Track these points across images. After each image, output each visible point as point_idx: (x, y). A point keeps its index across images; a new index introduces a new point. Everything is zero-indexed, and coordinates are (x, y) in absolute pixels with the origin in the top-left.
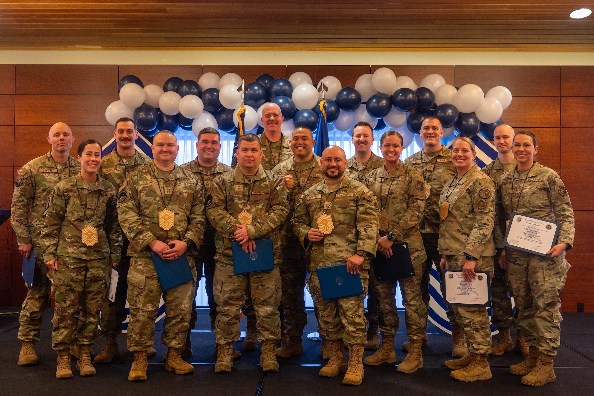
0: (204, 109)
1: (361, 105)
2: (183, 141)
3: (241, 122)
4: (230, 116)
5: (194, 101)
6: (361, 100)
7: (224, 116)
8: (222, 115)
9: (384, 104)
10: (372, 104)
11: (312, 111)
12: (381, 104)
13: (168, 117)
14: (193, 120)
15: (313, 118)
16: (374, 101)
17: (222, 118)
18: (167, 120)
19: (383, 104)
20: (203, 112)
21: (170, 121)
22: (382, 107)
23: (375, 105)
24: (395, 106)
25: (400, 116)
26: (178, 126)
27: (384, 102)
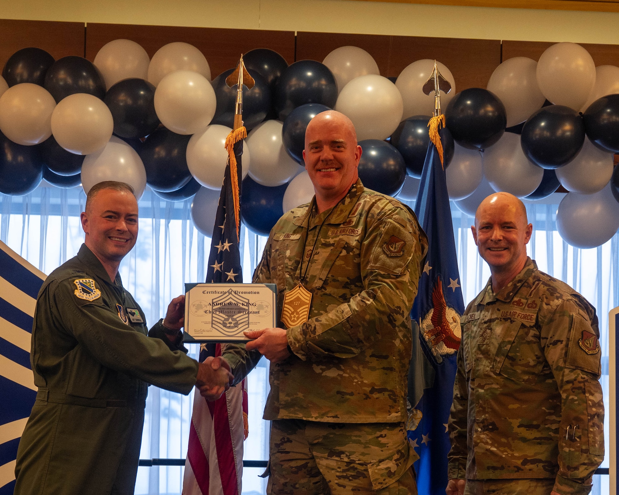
0: (114, 134)
1: (506, 134)
2: (21, 216)
3: (235, 163)
4: (175, 152)
5: (91, 109)
6: (505, 123)
7: (160, 152)
8: (157, 149)
9: (568, 134)
10: (537, 131)
11: (388, 145)
12: (559, 133)
13: (17, 148)
14: (82, 158)
15: (391, 162)
16: (543, 124)
17: (156, 156)
18: (15, 157)
19: (564, 132)
20: (111, 140)
21: (20, 159)
22: (563, 140)
23: (547, 134)
24: (592, 139)
25: (600, 163)
26: (41, 175)
27: (567, 128)
